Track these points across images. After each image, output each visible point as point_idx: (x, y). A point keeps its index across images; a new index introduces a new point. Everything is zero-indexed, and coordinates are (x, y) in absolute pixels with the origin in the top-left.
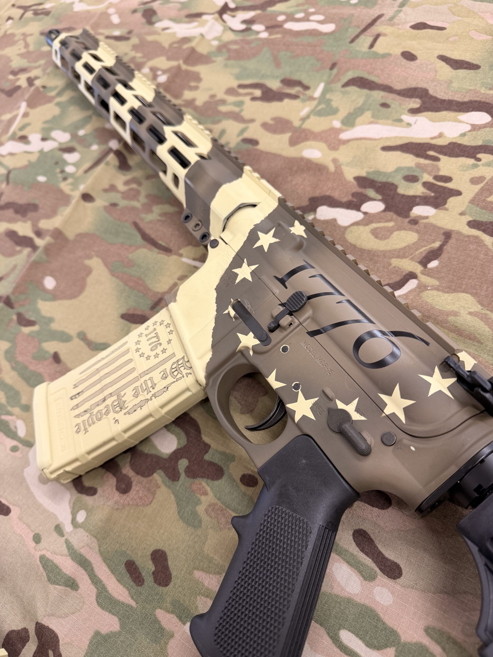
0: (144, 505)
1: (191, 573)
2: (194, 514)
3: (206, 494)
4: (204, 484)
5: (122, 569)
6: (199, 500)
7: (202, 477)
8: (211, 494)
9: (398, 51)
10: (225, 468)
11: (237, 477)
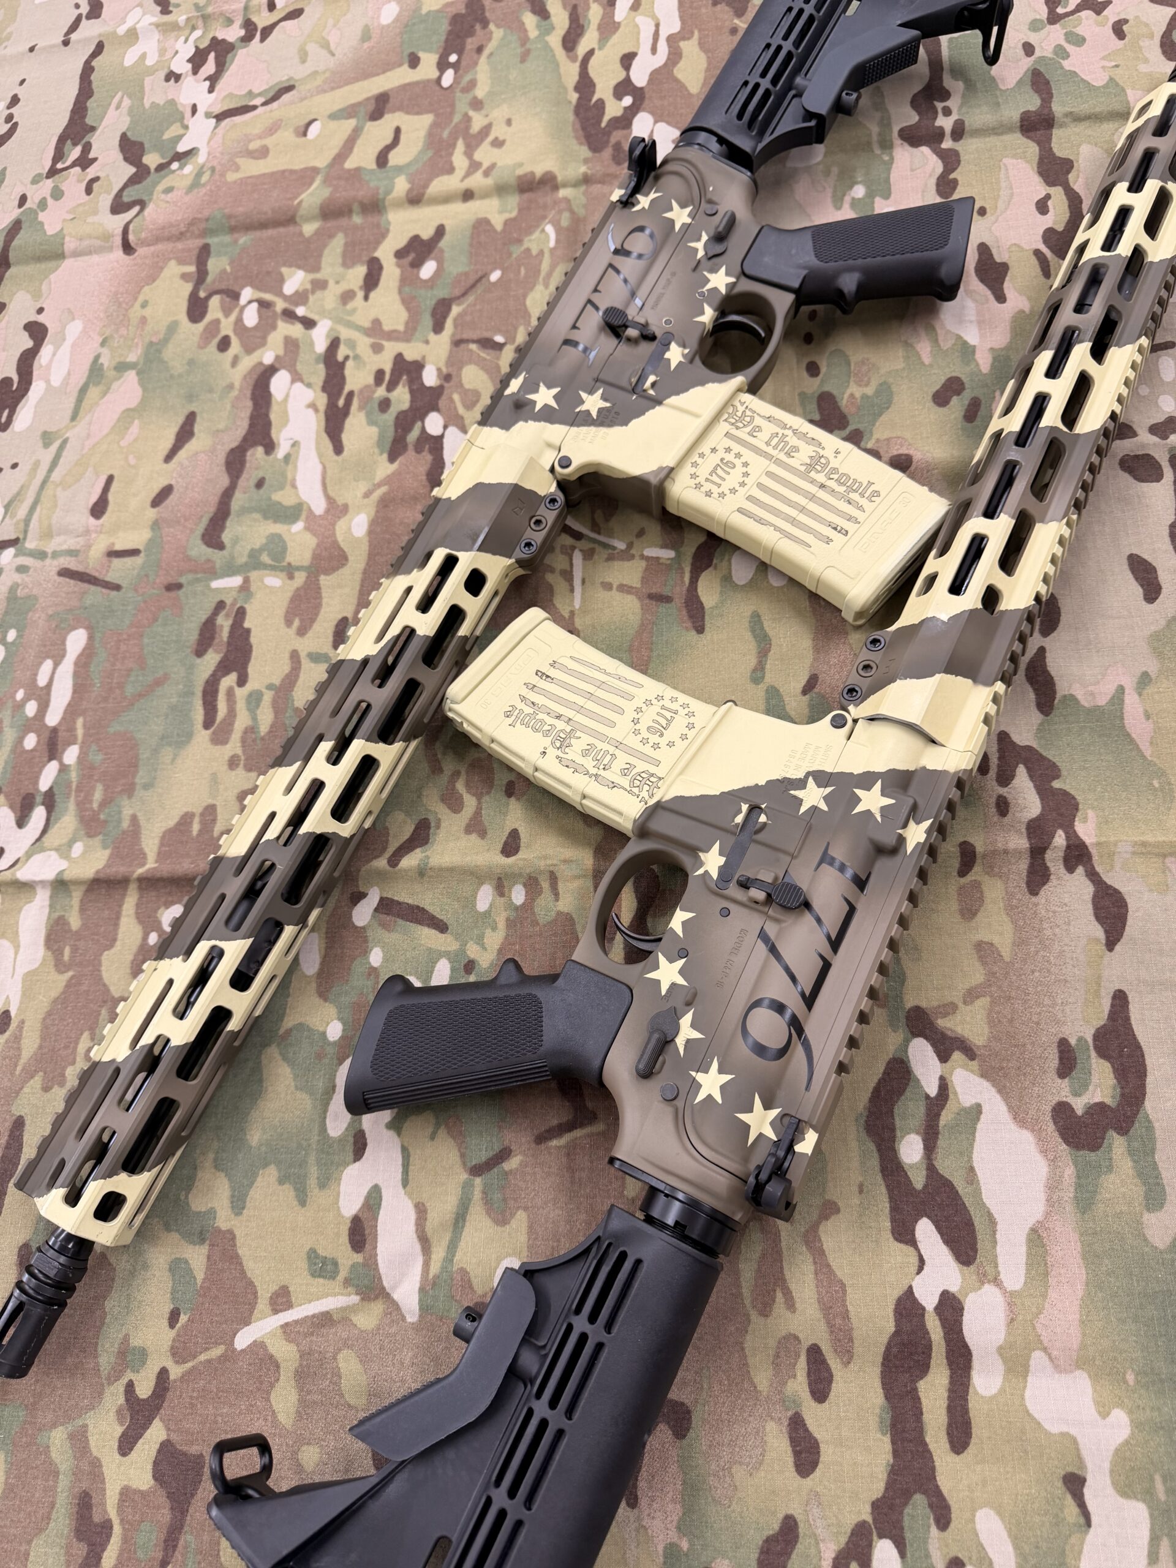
0: (906, 440)
1: (931, 366)
2: (878, 393)
3: (852, 395)
4: (844, 402)
5: (978, 422)
6: (862, 398)
7: (839, 408)
8: (848, 392)
9: (152, 513)
10: (816, 395)
11: (816, 381)
